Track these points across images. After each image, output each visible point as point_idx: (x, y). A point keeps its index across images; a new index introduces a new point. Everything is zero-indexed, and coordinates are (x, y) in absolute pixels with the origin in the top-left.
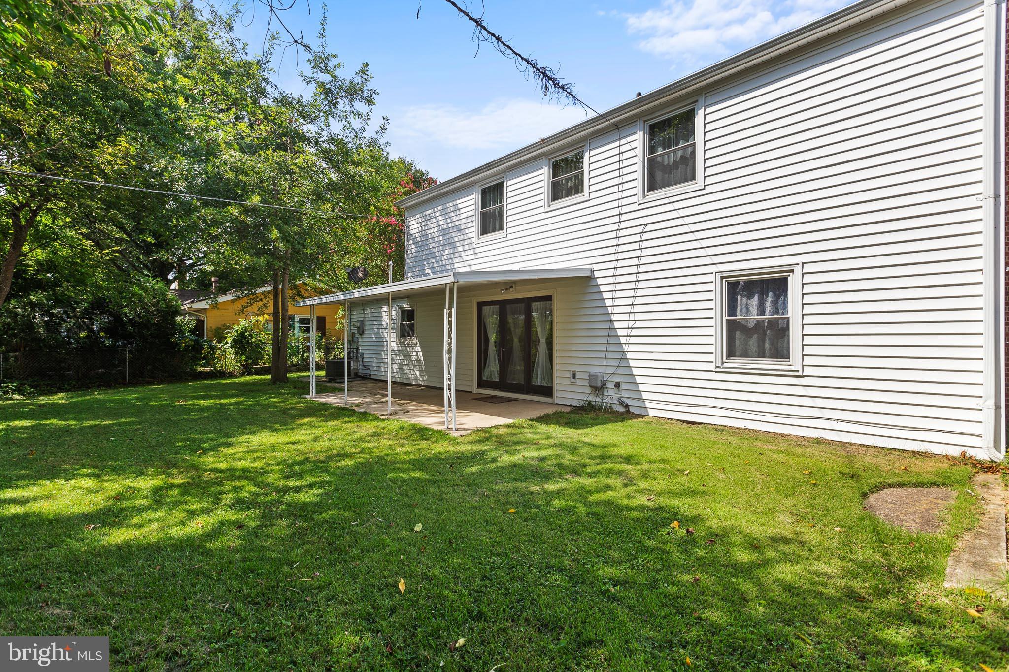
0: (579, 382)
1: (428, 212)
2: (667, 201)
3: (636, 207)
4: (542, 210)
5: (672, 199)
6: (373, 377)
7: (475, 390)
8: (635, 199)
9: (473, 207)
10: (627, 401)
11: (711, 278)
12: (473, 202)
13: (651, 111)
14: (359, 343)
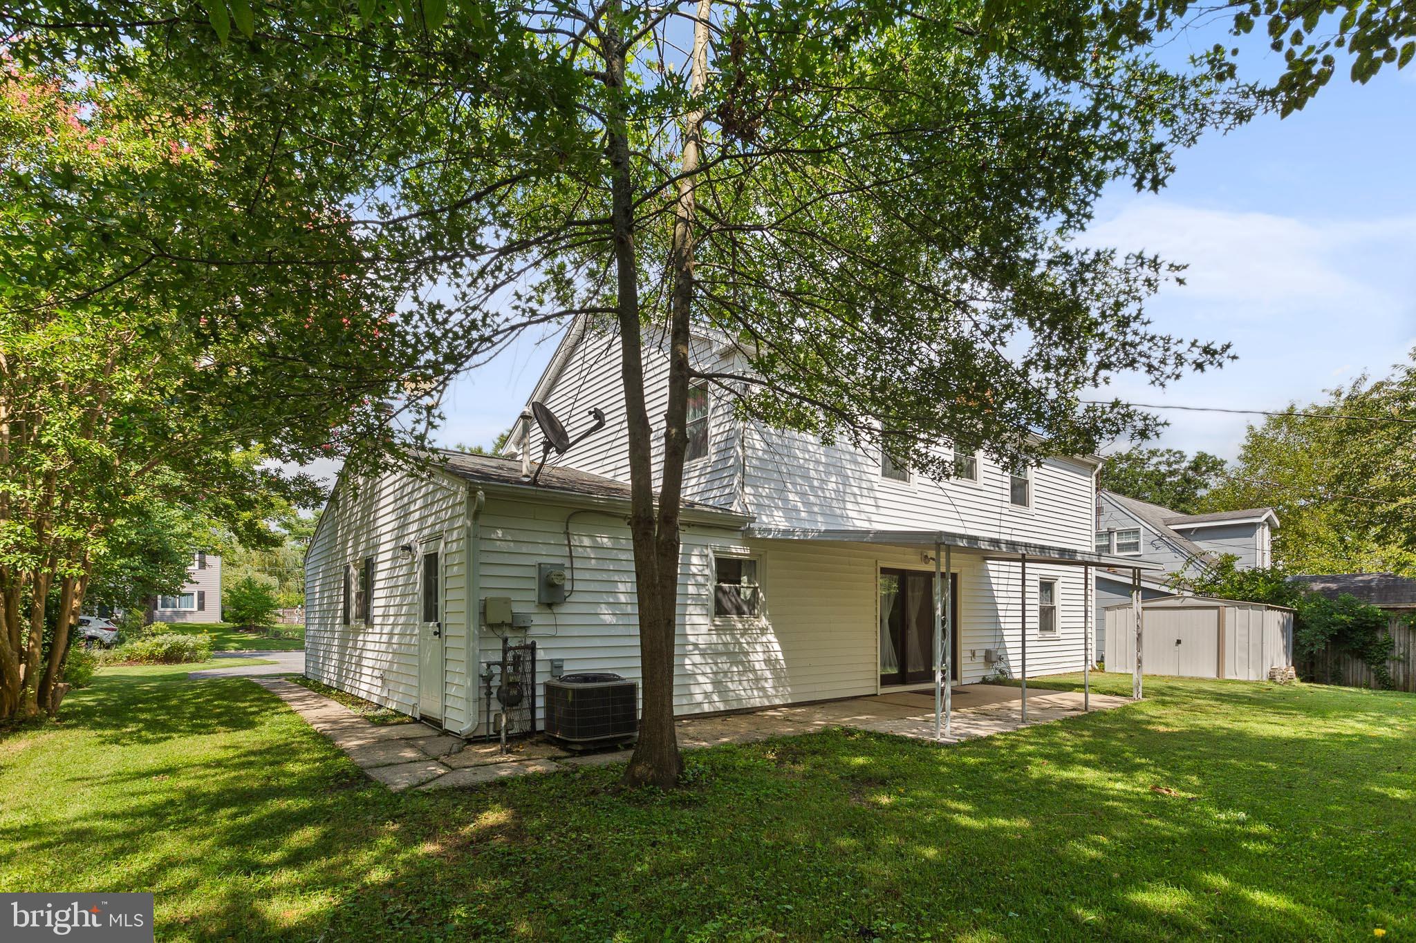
2: (1020, 515)
3: (1008, 512)
7: (879, 690)
11: (1037, 578)
14: (533, 631)
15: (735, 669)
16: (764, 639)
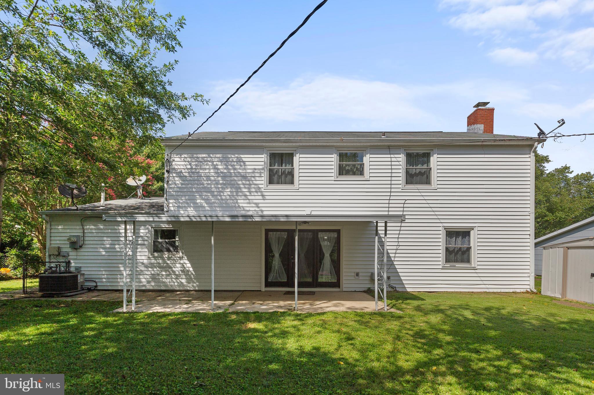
0: (361, 278)
1: (200, 156)
2: (417, 191)
3: (400, 190)
4: (333, 178)
5: (420, 191)
6: (99, 288)
7: (263, 289)
8: (400, 186)
9: (263, 163)
10: (394, 285)
11: (440, 229)
12: (263, 160)
13: (409, 146)
14: (70, 257)
15: (164, 273)
16: (182, 262)
